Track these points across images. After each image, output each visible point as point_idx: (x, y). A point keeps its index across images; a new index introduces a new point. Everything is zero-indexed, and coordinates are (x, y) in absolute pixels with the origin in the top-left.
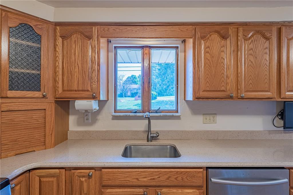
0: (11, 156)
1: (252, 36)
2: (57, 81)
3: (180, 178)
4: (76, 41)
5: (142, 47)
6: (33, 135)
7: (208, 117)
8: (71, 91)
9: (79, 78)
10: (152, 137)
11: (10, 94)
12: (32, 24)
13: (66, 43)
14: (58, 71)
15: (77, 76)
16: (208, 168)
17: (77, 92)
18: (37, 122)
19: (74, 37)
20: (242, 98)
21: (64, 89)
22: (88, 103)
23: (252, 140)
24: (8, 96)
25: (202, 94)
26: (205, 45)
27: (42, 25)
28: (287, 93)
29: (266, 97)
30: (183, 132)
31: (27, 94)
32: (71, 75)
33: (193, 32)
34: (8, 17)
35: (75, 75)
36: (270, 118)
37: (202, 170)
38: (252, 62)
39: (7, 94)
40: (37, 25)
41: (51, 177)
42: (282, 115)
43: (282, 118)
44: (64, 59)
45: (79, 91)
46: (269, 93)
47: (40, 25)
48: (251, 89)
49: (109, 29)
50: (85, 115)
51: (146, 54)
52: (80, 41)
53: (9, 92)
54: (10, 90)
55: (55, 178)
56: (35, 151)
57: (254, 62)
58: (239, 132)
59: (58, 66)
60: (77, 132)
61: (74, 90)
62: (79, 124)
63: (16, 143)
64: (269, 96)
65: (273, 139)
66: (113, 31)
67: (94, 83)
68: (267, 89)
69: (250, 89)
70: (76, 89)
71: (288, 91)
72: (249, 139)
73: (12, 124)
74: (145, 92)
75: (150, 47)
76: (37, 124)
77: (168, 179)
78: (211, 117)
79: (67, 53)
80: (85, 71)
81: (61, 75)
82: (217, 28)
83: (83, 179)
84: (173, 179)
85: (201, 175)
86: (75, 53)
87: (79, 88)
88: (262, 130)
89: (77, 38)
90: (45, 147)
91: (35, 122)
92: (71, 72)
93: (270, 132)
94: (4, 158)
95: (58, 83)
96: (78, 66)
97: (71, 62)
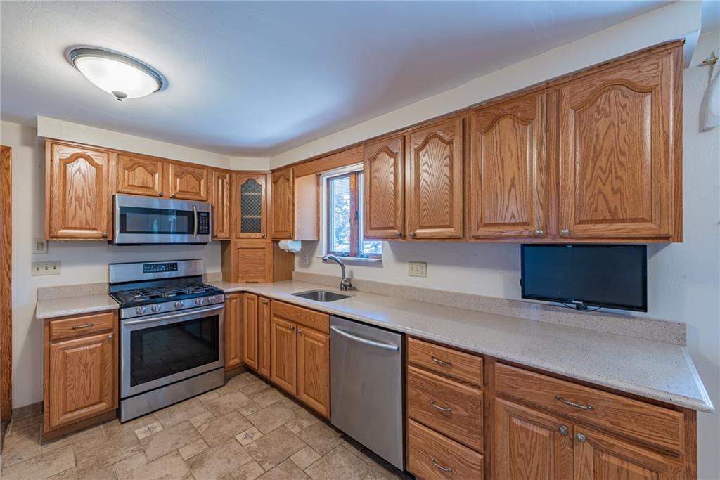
0: (243, 283)
1: (427, 143)
4: (281, 185)
7: (415, 266)
8: (279, 232)
11: (243, 235)
17: (282, 233)
18: (260, 259)
19: (280, 182)
21: (275, 230)
23: (477, 311)
24: (241, 237)
29: (446, 236)
31: (252, 236)
34: (240, 178)
35: (281, 216)
38: (427, 183)
48: (426, 225)
50: (304, 256)
51: (352, 182)
54: (242, 232)
56: (258, 282)
57: (429, 183)
58: (455, 295)
60: (298, 273)
63: (247, 273)
64: (450, 234)
65: (517, 316)
67: (290, 223)
68: (448, 223)
69: (425, 223)
70: (281, 230)
72: (473, 308)
75: (357, 172)
78: (419, 267)
80: (285, 213)
83: (265, 306)
85: (327, 321)
86: (281, 197)
88: (503, 297)
90: (265, 280)
93: (512, 302)
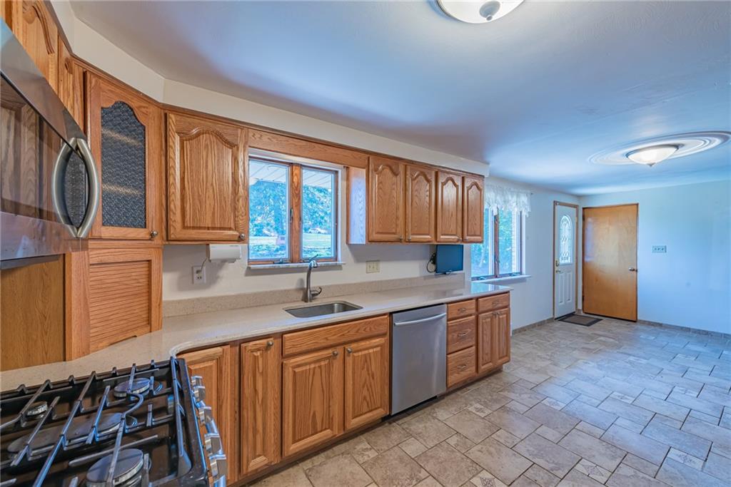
0: (103, 348)
1: (417, 176)
2: (172, 211)
3: (368, 330)
4: (207, 145)
5: (291, 164)
6: (132, 308)
7: (372, 264)
8: (200, 228)
9: (214, 209)
10: (314, 295)
11: (106, 232)
12: (134, 103)
13: (188, 146)
14: (173, 193)
15: (210, 205)
16: (391, 314)
17: (211, 231)
18: (138, 285)
19: (204, 138)
20: (409, 241)
21: (186, 225)
22: (232, 248)
24: (103, 236)
25: (375, 236)
26: (378, 180)
27: (147, 108)
28: (442, 237)
29: (426, 240)
30: (344, 285)
31: (129, 233)
32: (200, 203)
33: (367, 161)
34: (100, 88)
35: (208, 202)
36: (425, 262)
37: (386, 316)
39: (100, 232)
40: (141, 107)
41: (208, 361)
42: (434, 260)
43: (434, 263)
44: (184, 173)
45: (214, 228)
46: (429, 237)
47: (144, 107)
48: (416, 232)
49: (261, 136)
50: (195, 271)
51: (296, 175)
52: (216, 148)
53: (103, 229)
54: (103, 225)
55: (214, 361)
56: (135, 336)
59: (173, 183)
60: (179, 302)
61: (204, 228)
62: (181, 287)
63: (108, 323)
64: (428, 240)
66: (269, 140)
67: (240, 217)
68: (427, 232)
70: (210, 226)
71: (442, 235)
73: (102, 288)
74: (294, 232)
75: (301, 166)
76: (137, 289)
77: (357, 332)
78: (375, 264)
79: (191, 163)
80: (225, 198)
81: (179, 200)
82: (389, 162)
83: (258, 353)
84: (362, 331)
85: (386, 322)
86: (207, 166)
87: (215, 224)
88: (419, 276)
89: (210, 140)
90: (149, 328)
91: (135, 285)
92: (199, 196)
93: (425, 278)
94: (93, 351)
95: (174, 214)
96: (213, 189)
97: (199, 179)
